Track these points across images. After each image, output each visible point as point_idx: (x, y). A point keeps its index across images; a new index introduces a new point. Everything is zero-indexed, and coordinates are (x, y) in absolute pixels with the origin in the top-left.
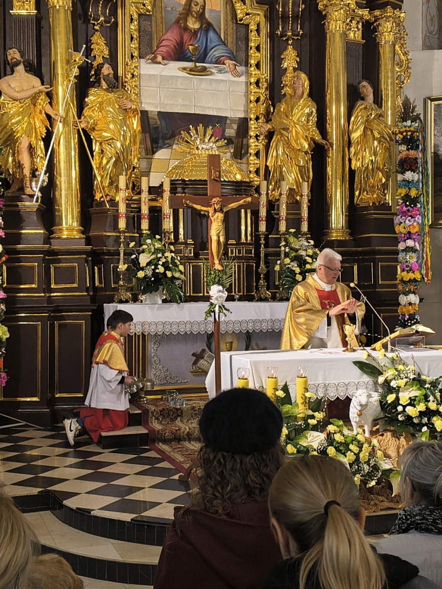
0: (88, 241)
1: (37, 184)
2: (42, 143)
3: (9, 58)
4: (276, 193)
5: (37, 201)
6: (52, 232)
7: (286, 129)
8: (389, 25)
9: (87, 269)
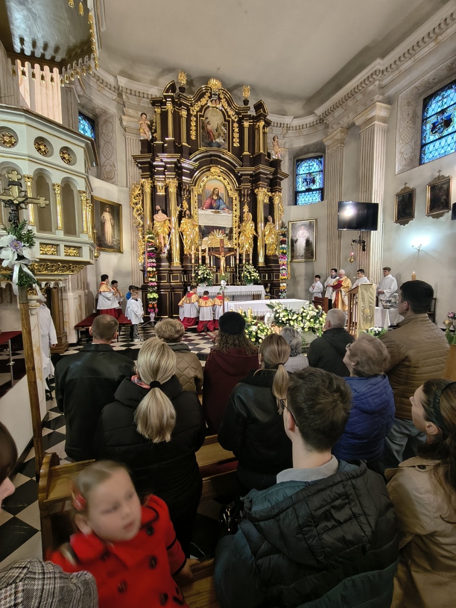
0: (182, 267)
2: (167, 236)
3: (157, 208)
4: (242, 251)
6: (171, 264)
7: (245, 231)
8: (277, 197)
9: (182, 276)
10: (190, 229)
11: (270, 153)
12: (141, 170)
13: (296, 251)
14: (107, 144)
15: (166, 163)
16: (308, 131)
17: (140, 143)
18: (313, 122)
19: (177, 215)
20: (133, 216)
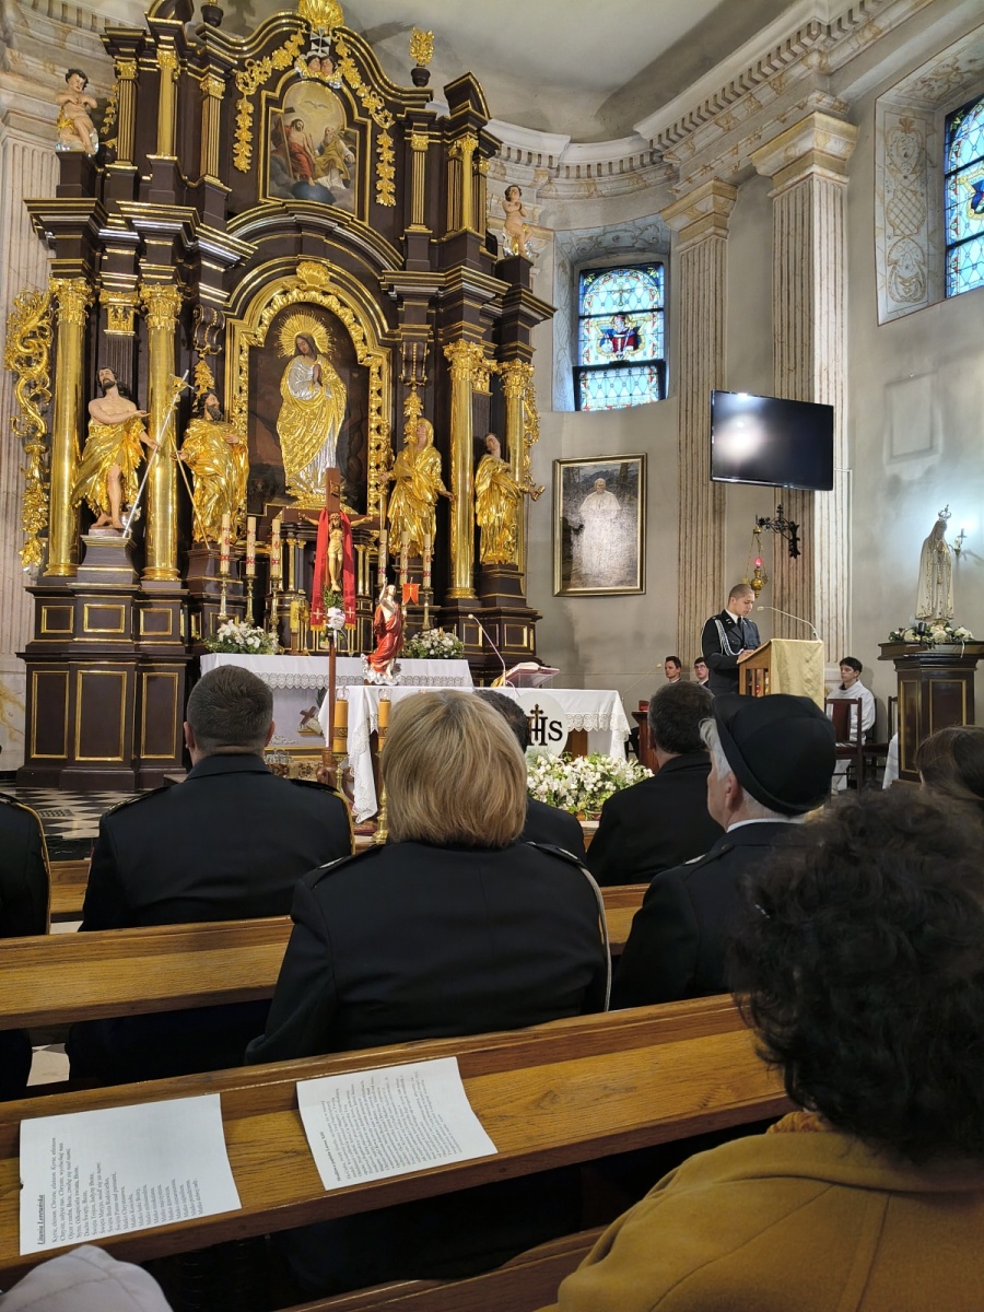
0: (185, 585)
1: (127, 518)
2: (136, 475)
3: (101, 378)
4: (397, 547)
5: (127, 536)
6: (143, 574)
7: (409, 478)
8: (517, 378)
9: (182, 617)
10: (218, 455)
11: (494, 237)
12: (52, 254)
13: (582, 558)
15: (143, 233)
16: (615, 184)
17: (57, 162)
18: (631, 159)
19: (173, 407)
20: (13, 401)
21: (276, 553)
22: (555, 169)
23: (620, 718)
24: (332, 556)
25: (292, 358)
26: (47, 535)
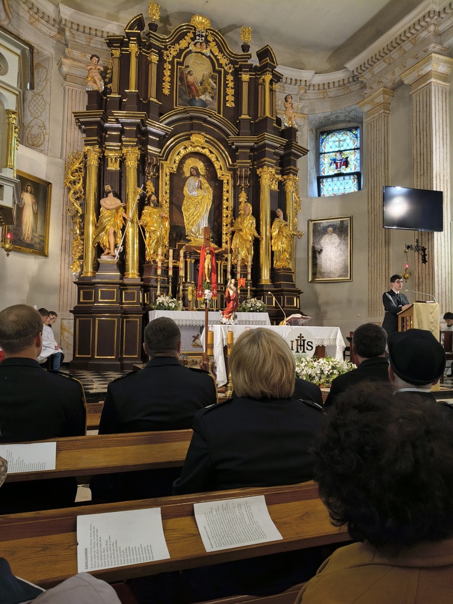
0: (142, 280)
1: (117, 250)
2: (121, 232)
3: (106, 189)
4: (235, 261)
5: (117, 259)
6: (124, 275)
7: (241, 230)
8: (291, 183)
9: (141, 294)
10: (156, 222)
11: (280, 119)
12: (84, 135)
13: (321, 265)
14: (37, 96)
15: (123, 124)
16: (337, 92)
17: (86, 95)
18: (344, 80)
19: (136, 201)
20: (68, 201)
21: (181, 265)
22: (308, 86)
23: (340, 340)
24: (206, 266)
25: (189, 177)
26: (82, 259)
